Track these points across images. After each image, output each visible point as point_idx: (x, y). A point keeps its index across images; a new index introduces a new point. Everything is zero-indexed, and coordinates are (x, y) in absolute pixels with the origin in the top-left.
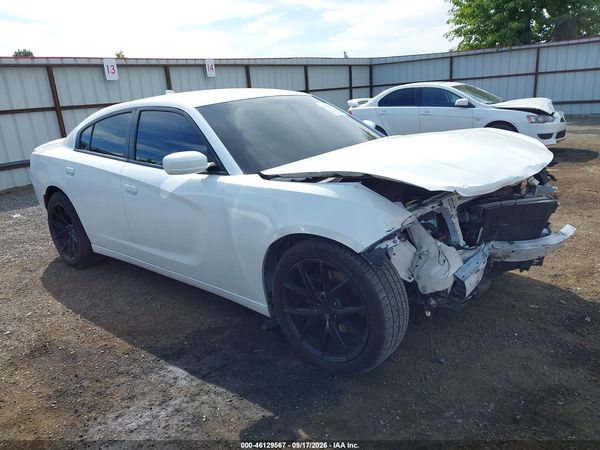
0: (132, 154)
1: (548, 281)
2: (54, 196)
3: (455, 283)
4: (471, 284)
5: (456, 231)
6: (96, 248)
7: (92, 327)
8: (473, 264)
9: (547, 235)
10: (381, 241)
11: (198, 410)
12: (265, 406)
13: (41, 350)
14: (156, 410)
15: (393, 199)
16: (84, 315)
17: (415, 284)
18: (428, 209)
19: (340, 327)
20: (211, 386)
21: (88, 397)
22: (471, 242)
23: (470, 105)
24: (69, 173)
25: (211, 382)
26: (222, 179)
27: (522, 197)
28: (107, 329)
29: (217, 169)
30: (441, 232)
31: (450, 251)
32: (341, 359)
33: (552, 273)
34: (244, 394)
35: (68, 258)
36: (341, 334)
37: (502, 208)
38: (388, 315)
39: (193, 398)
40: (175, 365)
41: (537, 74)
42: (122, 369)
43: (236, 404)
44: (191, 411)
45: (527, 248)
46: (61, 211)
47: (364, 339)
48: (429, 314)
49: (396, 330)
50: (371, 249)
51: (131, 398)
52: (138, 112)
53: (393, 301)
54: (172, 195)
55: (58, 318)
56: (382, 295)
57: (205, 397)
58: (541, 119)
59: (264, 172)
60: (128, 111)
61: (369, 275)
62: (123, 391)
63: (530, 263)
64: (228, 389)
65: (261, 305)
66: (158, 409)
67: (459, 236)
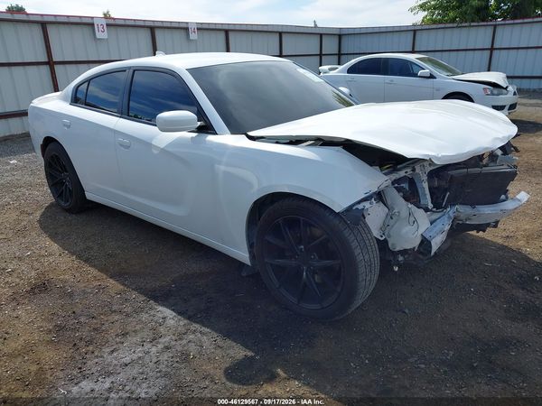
0: (125, 111)
1: (500, 241)
2: (51, 146)
3: (422, 242)
4: (436, 243)
5: (425, 195)
6: (89, 196)
7: (87, 268)
8: (439, 225)
9: (504, 201)
10: (359, 202)
11: (186, 348)
12: (247, 347)
13: (40, 288)
14: (147, 346)
15: (371, 164)
16: (79, 257)
17: (385, 241)
18: (402, 173)
19: (316, 277)
20: (197, 326)
21: (85, 333)
22: (438, 205)
23: (432, 77)
24: (64, 125)
25: (198, 323)
26: (210, 138)
27: (485, 166)
28: (101, 270)
29: (206, 128)
30: (412, 196)
31: (420, 213)
32: (316, 306)
33: (504, 234)
34: (227, 334)
35: (62, 203)
36: (316, 283)
37: (468, 175)
38: (362, 270)
39: (180, 336)
40: (164, 305)
41: (492, 49)
42: (114, 308)
43: (221, 344)
44: (179, 349)
45: (487, 212)
46: (56, 160)
47: (339, 289)
48: (396, 269)
49: (368, 283)
50: (350, 209)
51: (125, 335)
52: (132, 71)
53: (367, 257)
54: (163, 151)
55: (55, 258)
56: (357, 251)
57: (191, 337)
58: (496, 91)
59: (251, 134)
60: (123, 70)
61: (346, 233)
62: (117, 328)
63: (488, 225)
64: (213, 329)
65: (242, 254)
66: (149, 346)
67: (427, 200)
